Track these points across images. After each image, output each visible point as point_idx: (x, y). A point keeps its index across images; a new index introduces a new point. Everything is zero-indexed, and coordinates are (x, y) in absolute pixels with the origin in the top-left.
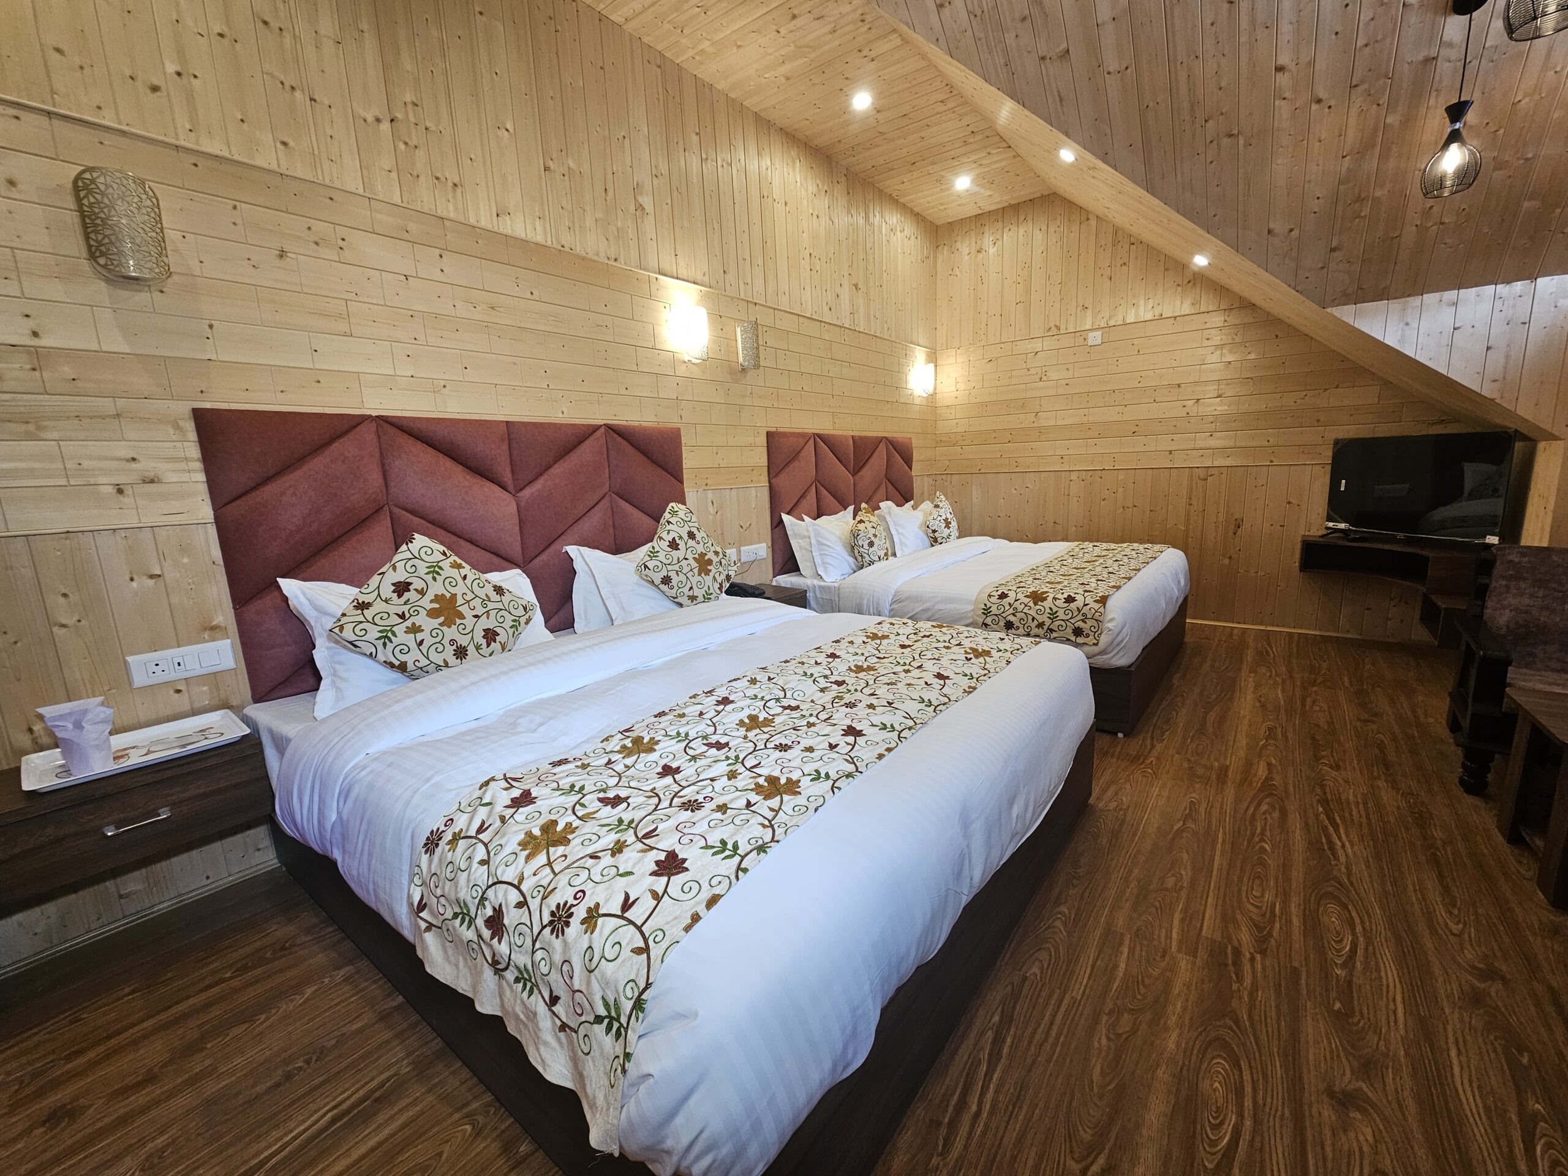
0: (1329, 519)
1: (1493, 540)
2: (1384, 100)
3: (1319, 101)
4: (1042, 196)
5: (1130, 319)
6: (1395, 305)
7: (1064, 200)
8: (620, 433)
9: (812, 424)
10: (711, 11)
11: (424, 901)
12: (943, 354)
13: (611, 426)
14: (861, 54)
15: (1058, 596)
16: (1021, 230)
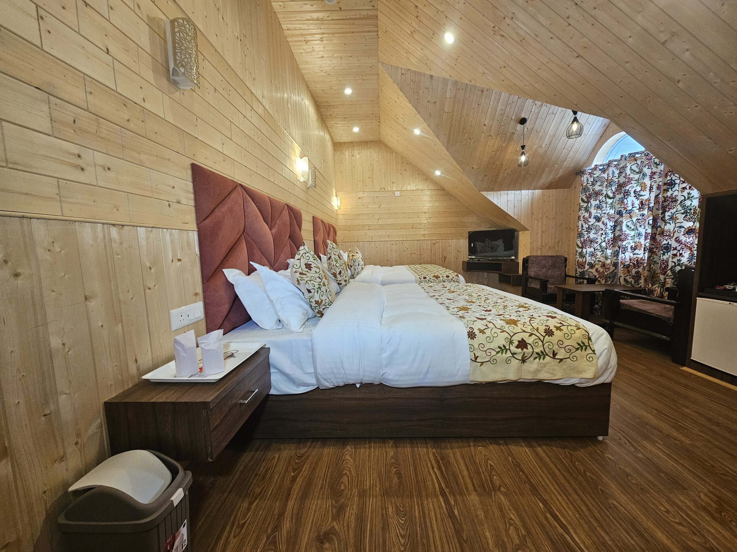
0: (469, 255)
1: (513, 258)
2: (503, 140)
3: (491, 136)
4: (376, 141)
5: (409, 189)
6: (495, 193)
7: (384, 144)
8: (290, 209)
9: (320, 215)
10: (324, 42)
11: (476, 356)
12: (340, 193)
13: (287, 205)
14: (361, 77)
15: (443, 276)
16: (369, 151)
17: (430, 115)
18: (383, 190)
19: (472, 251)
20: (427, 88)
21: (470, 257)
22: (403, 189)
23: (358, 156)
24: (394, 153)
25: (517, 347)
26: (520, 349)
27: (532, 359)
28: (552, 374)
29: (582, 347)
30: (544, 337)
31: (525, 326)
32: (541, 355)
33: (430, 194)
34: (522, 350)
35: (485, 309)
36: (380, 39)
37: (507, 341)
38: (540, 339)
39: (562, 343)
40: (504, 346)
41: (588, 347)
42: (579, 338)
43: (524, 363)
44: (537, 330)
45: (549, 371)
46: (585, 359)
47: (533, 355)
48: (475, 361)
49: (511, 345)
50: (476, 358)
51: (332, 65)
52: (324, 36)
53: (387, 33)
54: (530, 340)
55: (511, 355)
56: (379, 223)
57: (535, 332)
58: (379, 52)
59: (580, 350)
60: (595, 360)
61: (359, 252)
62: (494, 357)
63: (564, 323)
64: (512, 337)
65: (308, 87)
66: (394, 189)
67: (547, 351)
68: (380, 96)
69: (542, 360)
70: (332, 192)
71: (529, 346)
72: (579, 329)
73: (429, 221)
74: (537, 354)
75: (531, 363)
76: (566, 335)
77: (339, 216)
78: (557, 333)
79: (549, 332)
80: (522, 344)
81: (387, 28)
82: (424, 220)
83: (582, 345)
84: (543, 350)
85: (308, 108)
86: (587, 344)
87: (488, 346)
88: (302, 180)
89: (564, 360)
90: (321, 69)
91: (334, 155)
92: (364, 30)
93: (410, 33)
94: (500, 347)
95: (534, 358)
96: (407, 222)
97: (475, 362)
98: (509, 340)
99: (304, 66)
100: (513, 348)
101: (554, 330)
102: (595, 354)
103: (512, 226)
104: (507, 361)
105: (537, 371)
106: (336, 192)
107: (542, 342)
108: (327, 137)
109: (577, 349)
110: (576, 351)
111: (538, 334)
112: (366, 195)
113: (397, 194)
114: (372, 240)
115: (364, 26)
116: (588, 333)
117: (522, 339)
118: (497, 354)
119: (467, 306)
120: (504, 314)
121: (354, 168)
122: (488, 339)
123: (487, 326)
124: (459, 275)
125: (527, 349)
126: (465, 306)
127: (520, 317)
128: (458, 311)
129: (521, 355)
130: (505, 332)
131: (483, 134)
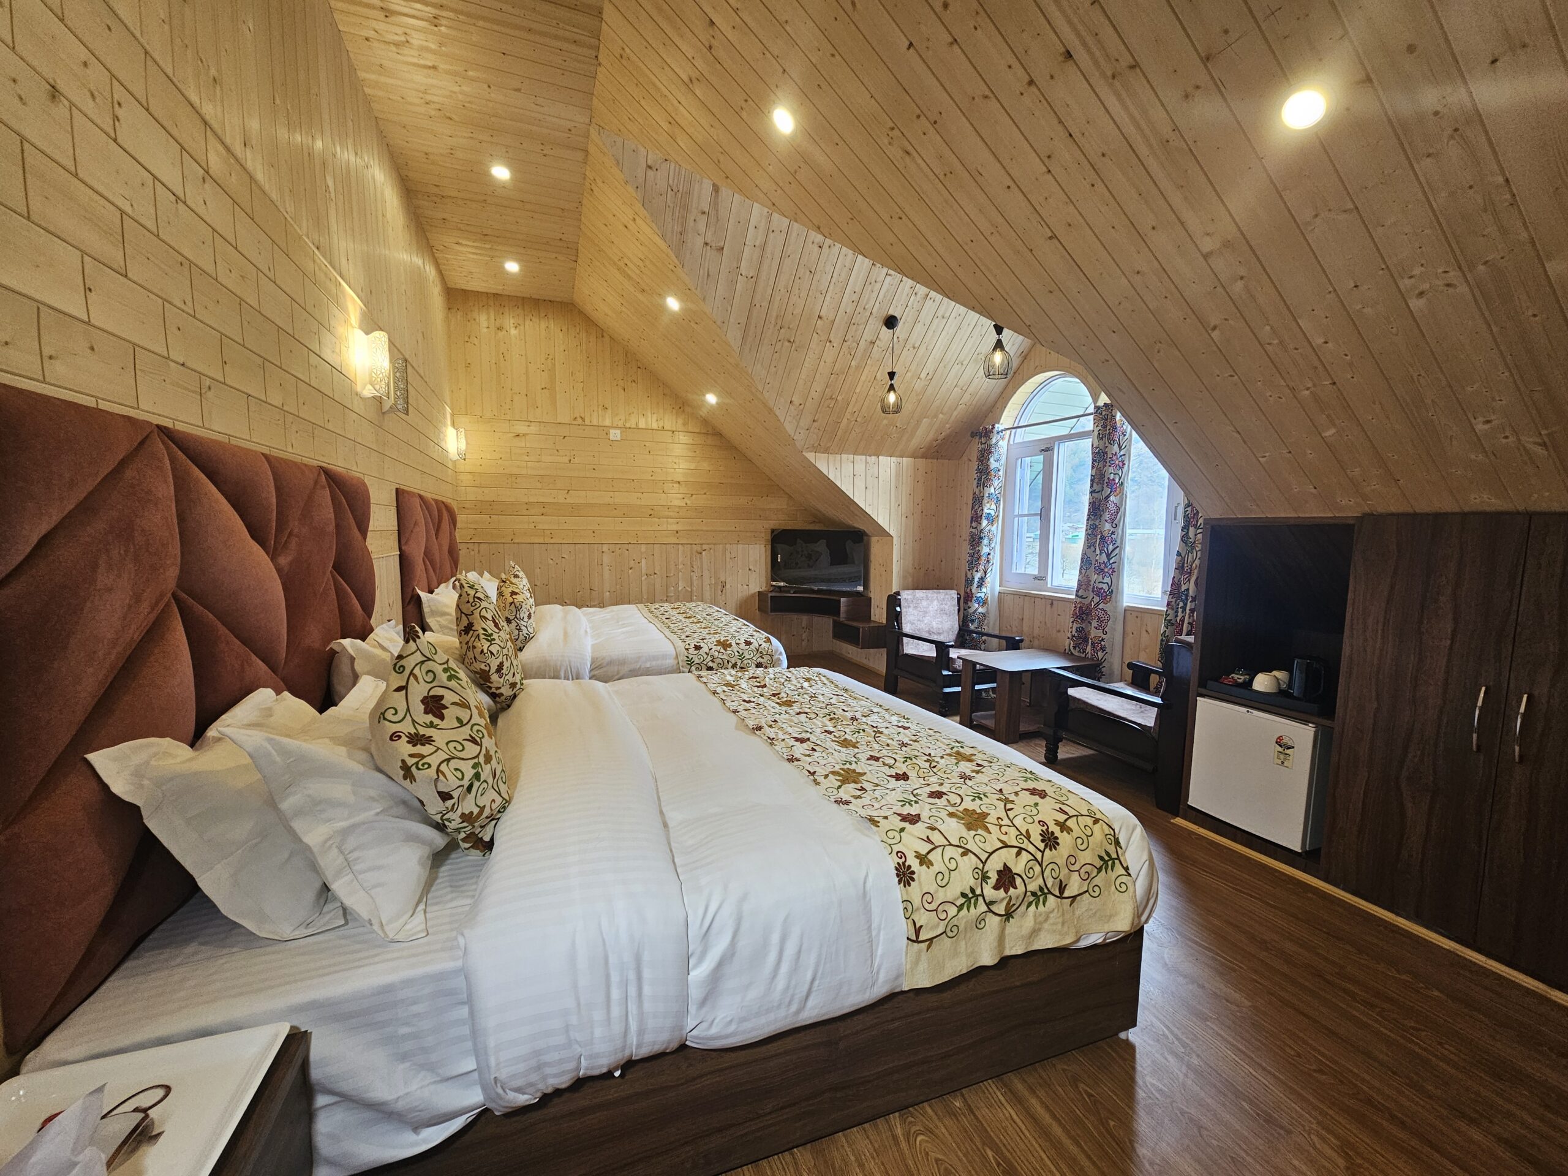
0: (772, 579)
1: (860, 588)
3: (830, 342)
4: (561, 303)
5: (642, 425)
6: (831, 457)
7: (581, 312)
8: (334, 480)
9: (414, 483)
10: (443, 29)
11: (917, 926)
12: (463, 420)
13: (327, 472)
14: (542, 147)
15: (738, 641)
16: (543, 325)
17: (708, 275)
18: (580, 421)
19: (775, 570)
20: (704, 213)
21: (774, 583)
22: (628, 425)
23: (513, 332)
24: (607, 339)
25: (996, 887)
26: (1002, 890)
27: (1023, 907)
28: (1060, 934)
29: (1106, 862)
30: (1043, 852)
31: (1004, 829)
32: (1040, 896)
33: (691, 441)
34: (1006, 893)
35: (893, 772)
36: (599, 69)
37: (976, 877)
38: (1036, 860)
39: (1073, 862)
40: (972, 890)
41: (1117, 862)
42: (1101, 842)
43: (1009, 922)
44: (1028, 836)
45: (1054, 929)
46: (1113, 888)
47: (1025, 899)
48: (916, 940)
49: (984, 884)
50: (918, 931)
51: (460, 97)
52: (444, 13)
53: (624, 62)
54: (1018, 867)
55: (985, 908)
56: (568, 501)
57: (1026, 845)
58: (595, 101)
59: (1104, 870)
60: (1131, 889)
61: (521, 574)
62: (955, 921)
63: (1072, 812)
64: (984, 863)
65: (382, 135)
66: (607, 423)
67: (1049, 886)
68: (585, 202)
69: (1041, 908)
70: (444, 415)
71: (1018, 881)
72: (1096, 821)
73: (688, 502)
74: (1034, 894)
75: (1024, 915)
76: (1079, 841)
77: (462, 477)
78: (1064, 838)
79: (1050, 840)
80: (1006, 878)
81: (627, 49)
82: (675, 498)
83: (1107, 858)
84: (1042, 884)
85: (383, 194)
86: (1114, 856)
87: (941, 896)
88: (368, 392)
89: (1079, 898)
90: (429, 98)
91: (447, 319)
92: (561, 33)
93: (686, 79)
94: (963, 895)
95: (1026, 904)
96: (639, 502)
97: (916, 944)
98: (980, 872)
99: (373, 77)
100: (989, 892)
101: (1056, 830)
102: (1129, 875)
103: (859, 525)
104: (979, 923)
105: (1035, 932)
106: (453, 415)
107: (1041, 865)
108: (430, 271)
109: (1099, 870)
110: (1098, 873)
111: (1031, 849)
112: (533, 429)
113: (615, 434)
114: (552, 541)
115: (561, 25)
116: (1113, 830)
117: (1005, 864)
118: (958, 912)
119: (851, 764)
120: (943, 789)
121: (502, 359)
122: (940, 876)
123: (932, 843)
124: (772, 638)
125: (1016, 888)
126: (848, 766)
127: (981, 799)
128: (840, 787)
129: (1005, 903)
130: (970, 854)
131: (815, 334)
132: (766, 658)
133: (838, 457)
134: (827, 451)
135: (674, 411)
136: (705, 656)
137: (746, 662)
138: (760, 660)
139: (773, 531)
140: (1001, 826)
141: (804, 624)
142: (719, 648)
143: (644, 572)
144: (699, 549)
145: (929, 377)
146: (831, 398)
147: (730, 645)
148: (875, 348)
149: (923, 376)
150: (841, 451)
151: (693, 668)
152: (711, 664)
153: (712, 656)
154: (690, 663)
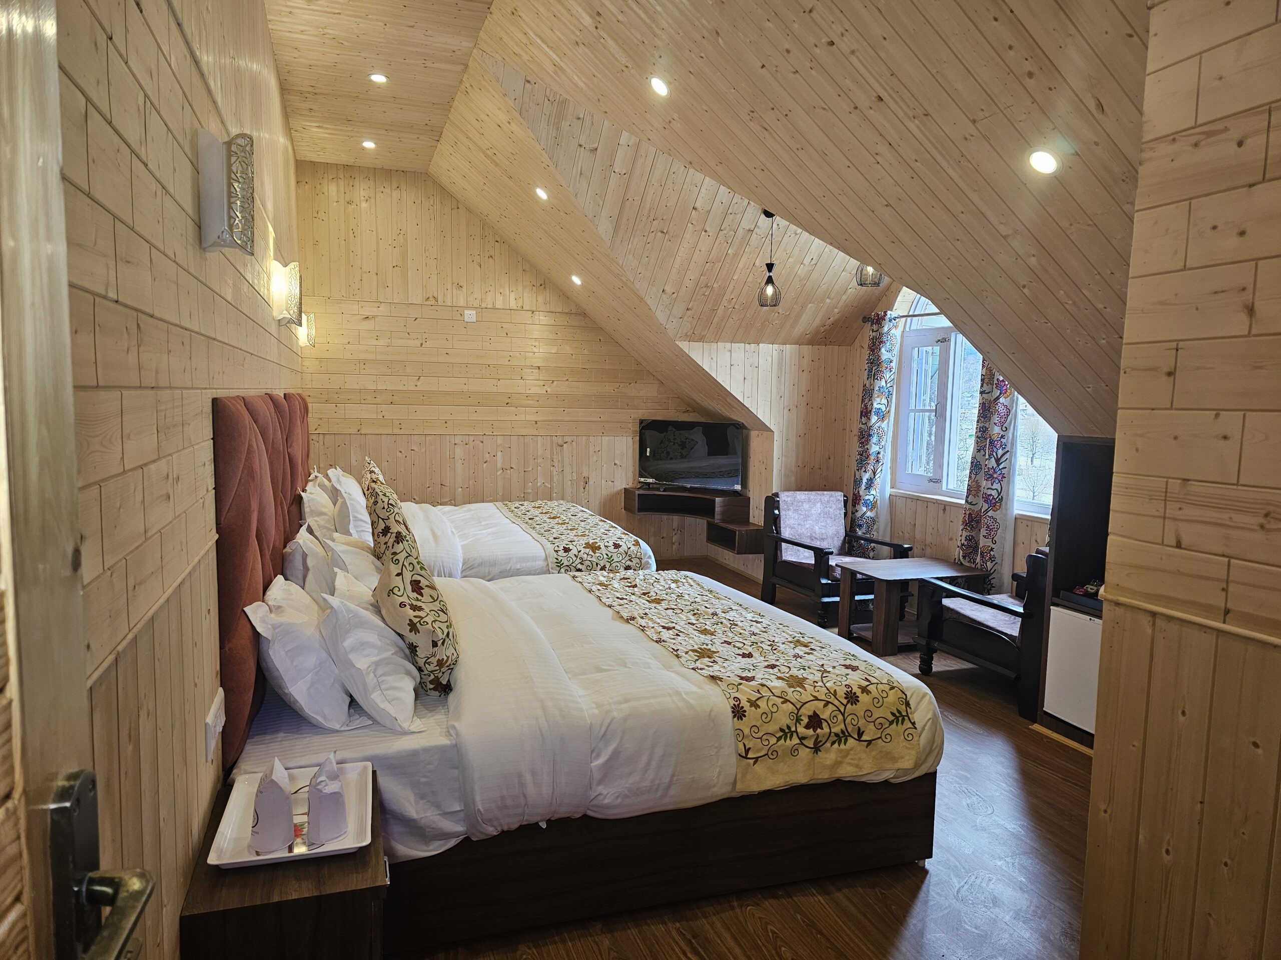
0: (641, 476)
1: (738, 487)
3: (706, 231)
4: (415, 173)
5: (499, 304)
7: (435, 183)
11: (747, 748)
12: (310, 302)
14: (423, 62)
15: (606, 544)
16: (396, 194)
17: (581, 174)
18: (433, 302)
19: (644, 465)
20: (579, 119)
21: (642, 480)
22: (484, 305)
23: (364, 206)
24: (463, 212)
25: (807, 727)
26: (812, 729)
27: (828, 744)
28: (857, 766)
29: (897, 718)
30: (845, 706)
31: (816, 689)
32: (842, 737)
33: (552, 322)
34: (815, 732)
35: (741, 652)
37: (792, 718)
38: (840, 711)
39: (870, 715)
40: (789, 727)
41: (906, 718)
42: (894, 703)
43: (817, 753)
44: (835, 694)
45: (853, 762)
46: (902, 737)
47: (830, 738)
48: (746, 758)
49: (798, 725)
50: (747, 751)
51: (357, 31)
53: (514, 17)
54: (825, 715)
55: (798, 741)
56: (419, 388)
57: (832, 699)
58: (482, 34)
59: (895, 723)
60: (916, 739)
62: (775, 748)
63: (873, 680)
64: (798, 710)
66: (462, 303)
67: (849, 730)
68: (457, 99)
69: (842, 746)
71: (825, 724)
72: (892, 688)
73: (549, 390)
74: (836, 735)
75: (827, 751)
76: (876, 700)
78: (863, 698)
79: (852, 698)
80: (815, 721)
82: (535, 385)
83: (898, 715)
84: (844, 729)
86: (904, 713)
87: (765, 729)
89: (873, 742)
91: (297, 194)
94: (782, 730)
95: (831, 742)
96: (494, 389)
97: (745, 760)
98: (795, 716)
100: (801, 730)
101: (859, 693)
102: (915, 728)
103: (737, 417)
104: (793, 751)
105: (837, 764)
107: (843, 715)
109: (891, 723)
110: (890, 725)
111: (836, 702)
112: (383, 310)
113: (470, 316)
114: (401, 432)
116: (906, 695)
117: (814, 712)
118: (777, 741)
119: (707, 645)
120: (777, 663)
121: (351, 235)
122: (764, 716)
123: (760, 693)
124: (640, 540)
125: (822, 729)
126: (705, 646)
127: (804, 670)
128: (697, 660)
129: (813, 740)
130: (788, 703)
131: (689, 225)
132: (635, 561)
133: (714, 345)
134: (701, 339)
135: (534, 288)
136: (574, 559)
137: (614, 565)
138: (629, 563)
139: (641, 422)
140: (815, 687)
141: (675, 525)
142: (587, 550)
143: (499, 465)
144: (560, 441)
145: (814, 262)
146: (707, 286)
147: (599, 548)
148: (754, 235)
149: (806, 261)
150: (717, 338)
151: (563, 570)
152: (579, 566)
153: (581, 558)
154: (559, 565)
